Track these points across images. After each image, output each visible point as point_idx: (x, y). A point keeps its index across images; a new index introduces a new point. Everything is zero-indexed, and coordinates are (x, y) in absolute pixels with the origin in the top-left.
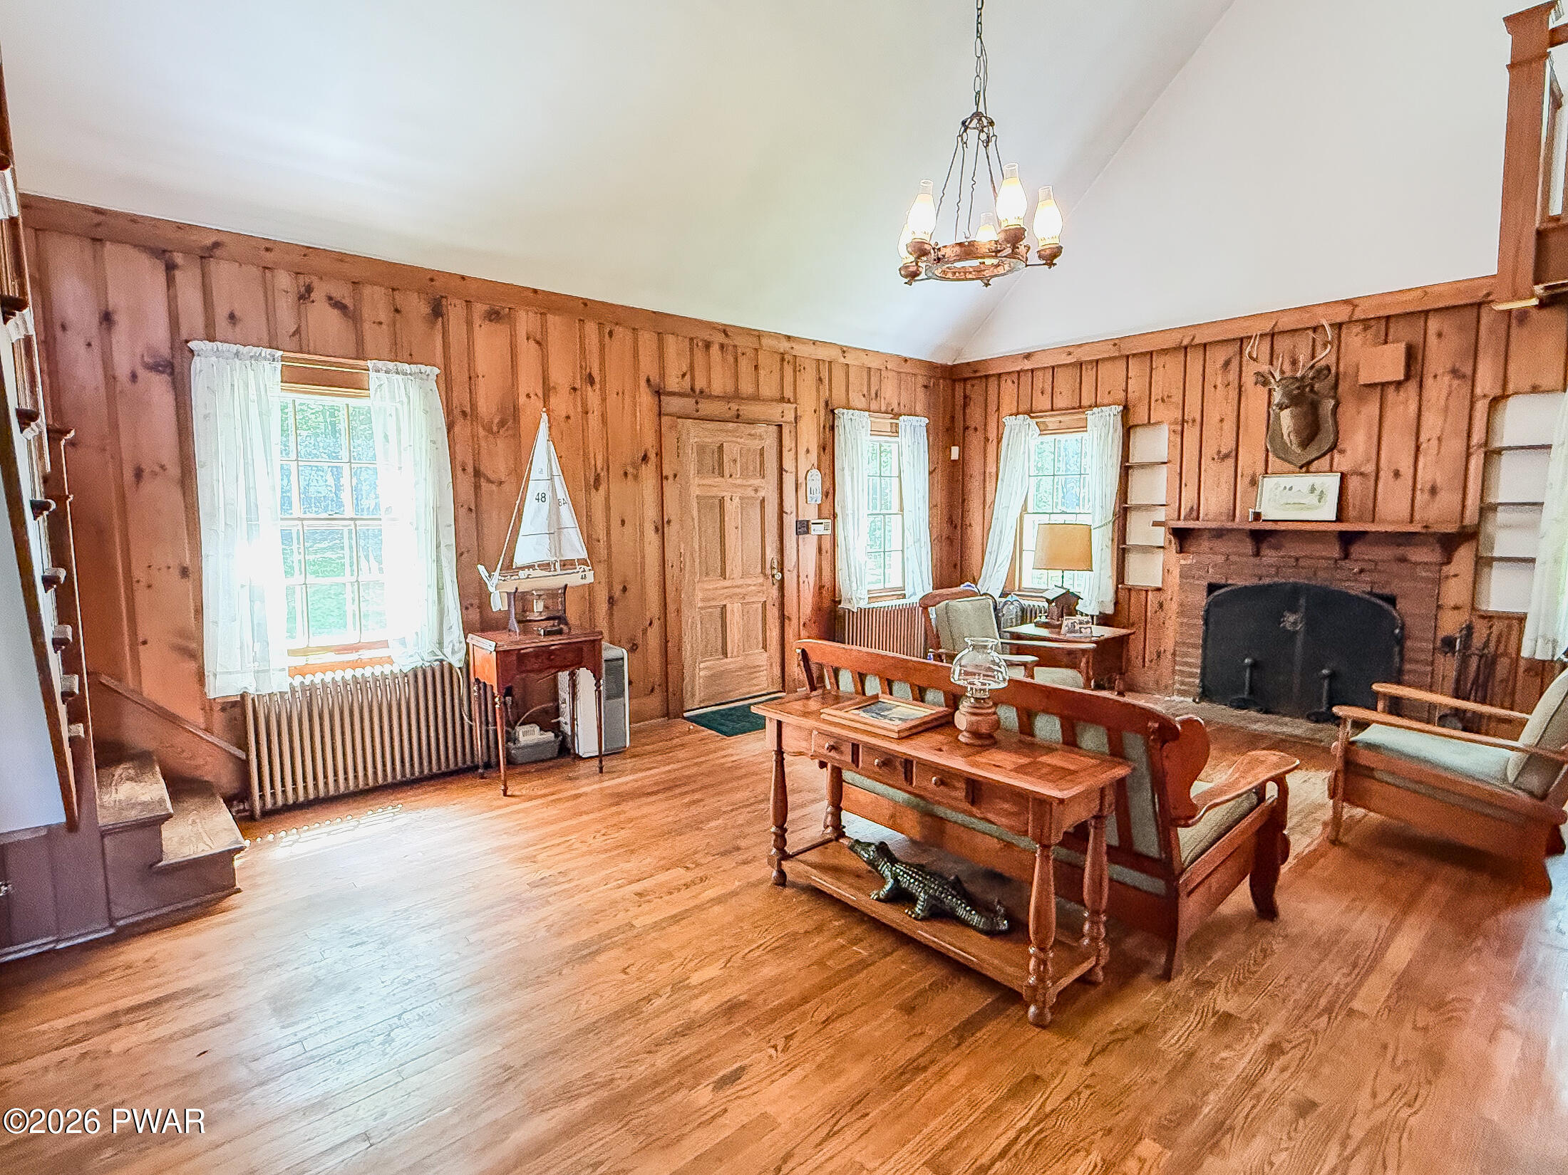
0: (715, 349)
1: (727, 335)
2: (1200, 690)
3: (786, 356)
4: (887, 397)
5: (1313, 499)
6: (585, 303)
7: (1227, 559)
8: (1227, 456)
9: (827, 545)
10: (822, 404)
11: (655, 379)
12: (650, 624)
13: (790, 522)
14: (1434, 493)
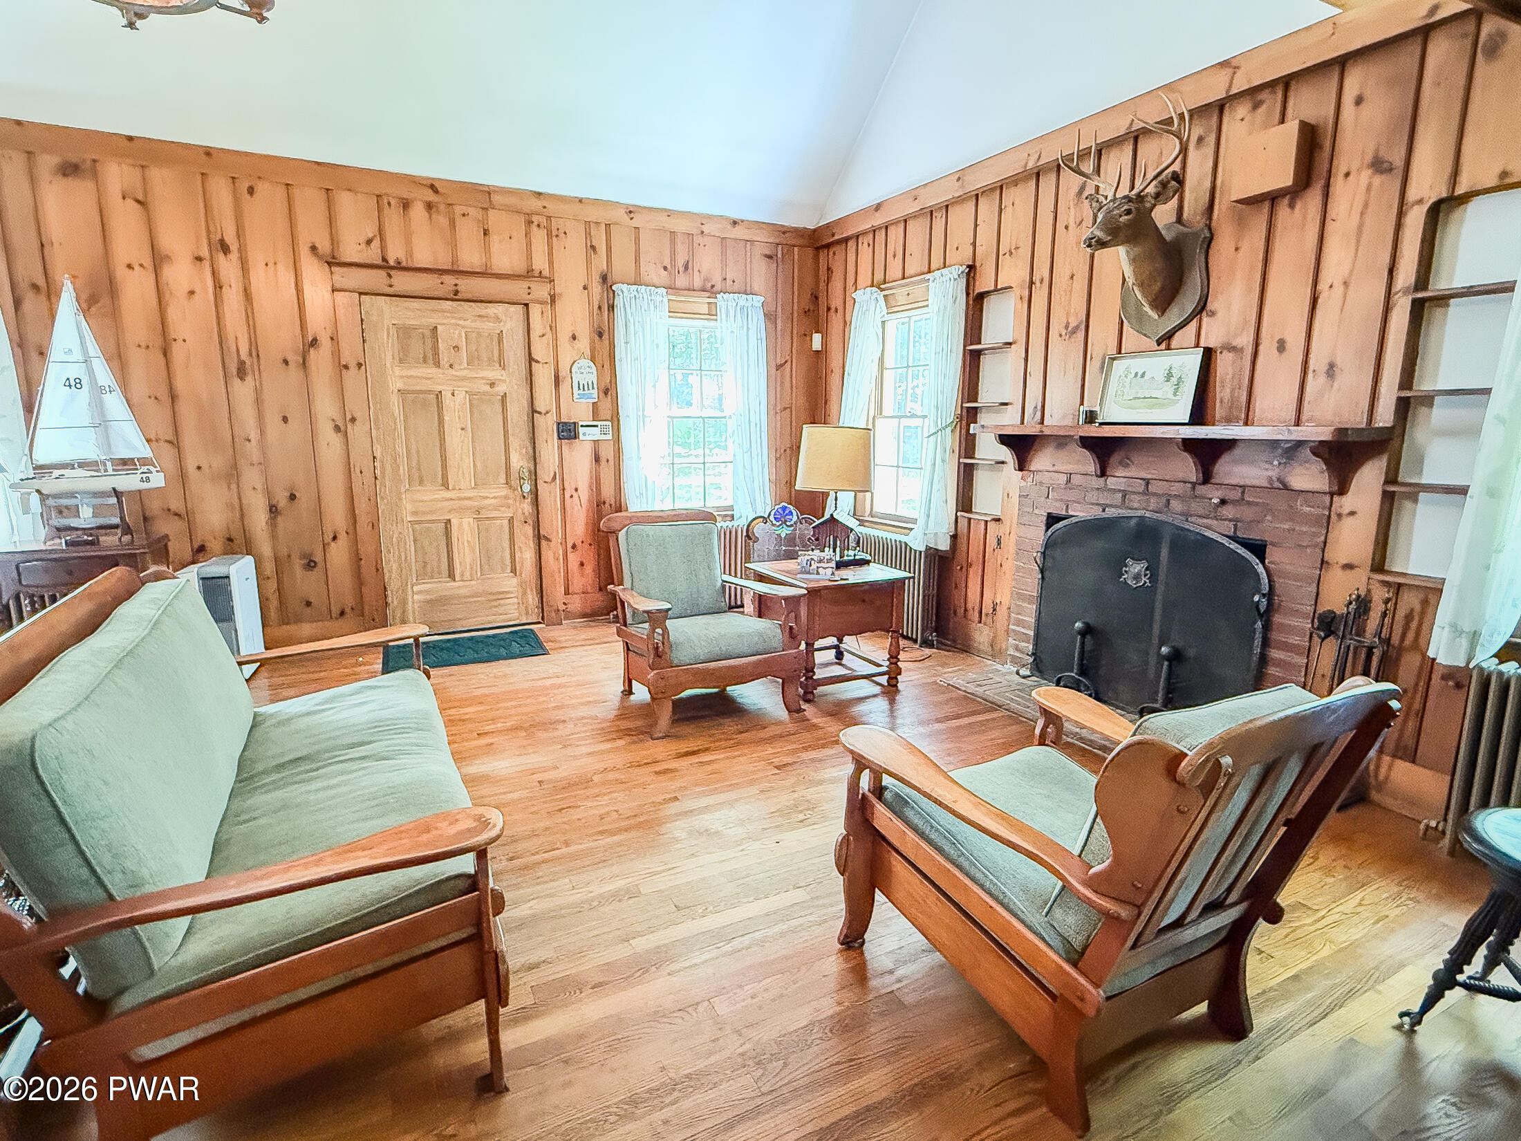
0: (418, 211)
1: (436, 191)
2: (1031, 660)
3: (535, 219)
4: (704, 270)
5: (1168, 389)
6: (208, 152)
7: (1069, 481)
8: (1074, 331)
9: (607, 452)
10: (596, 278)
11: (324, 246)
12: (335, 538)
13: (546, 424)
14: (1331, 370)
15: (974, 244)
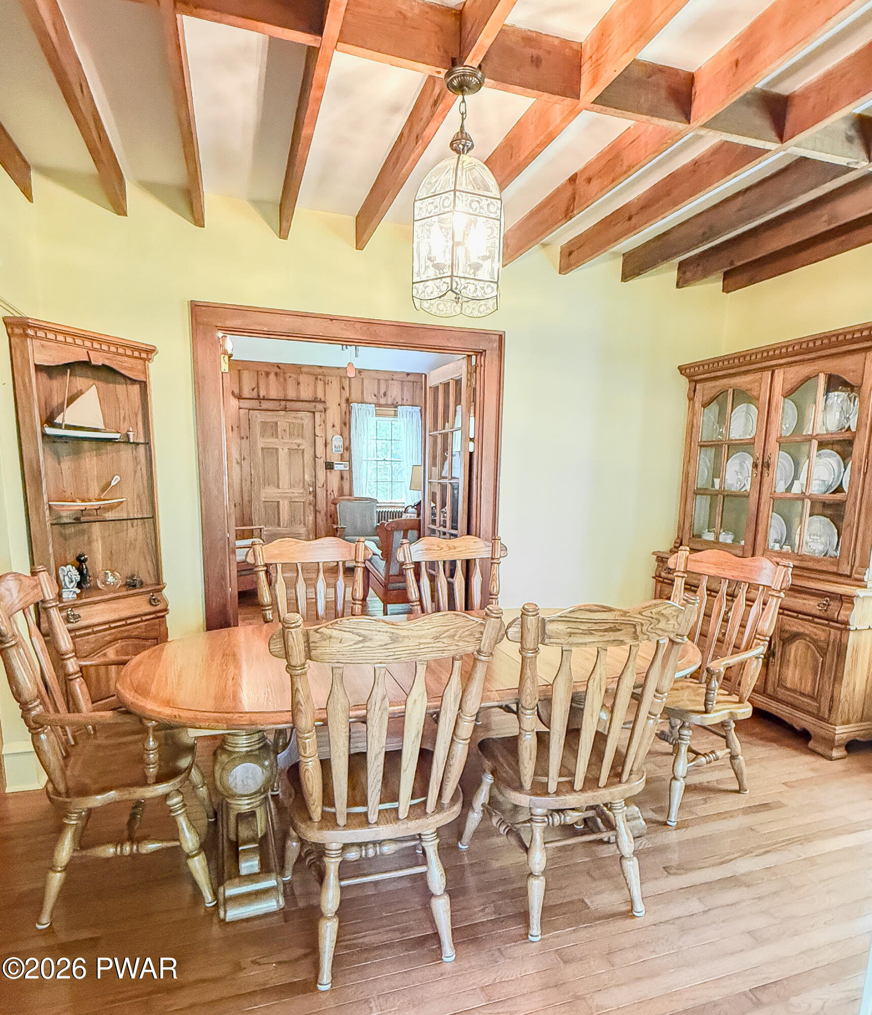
0: (272, 376)
1: (279, 368)
3: (319, 377)
9: (346, 475)
10: (344, 401)
11: (237, 391)
13: (320, 463)
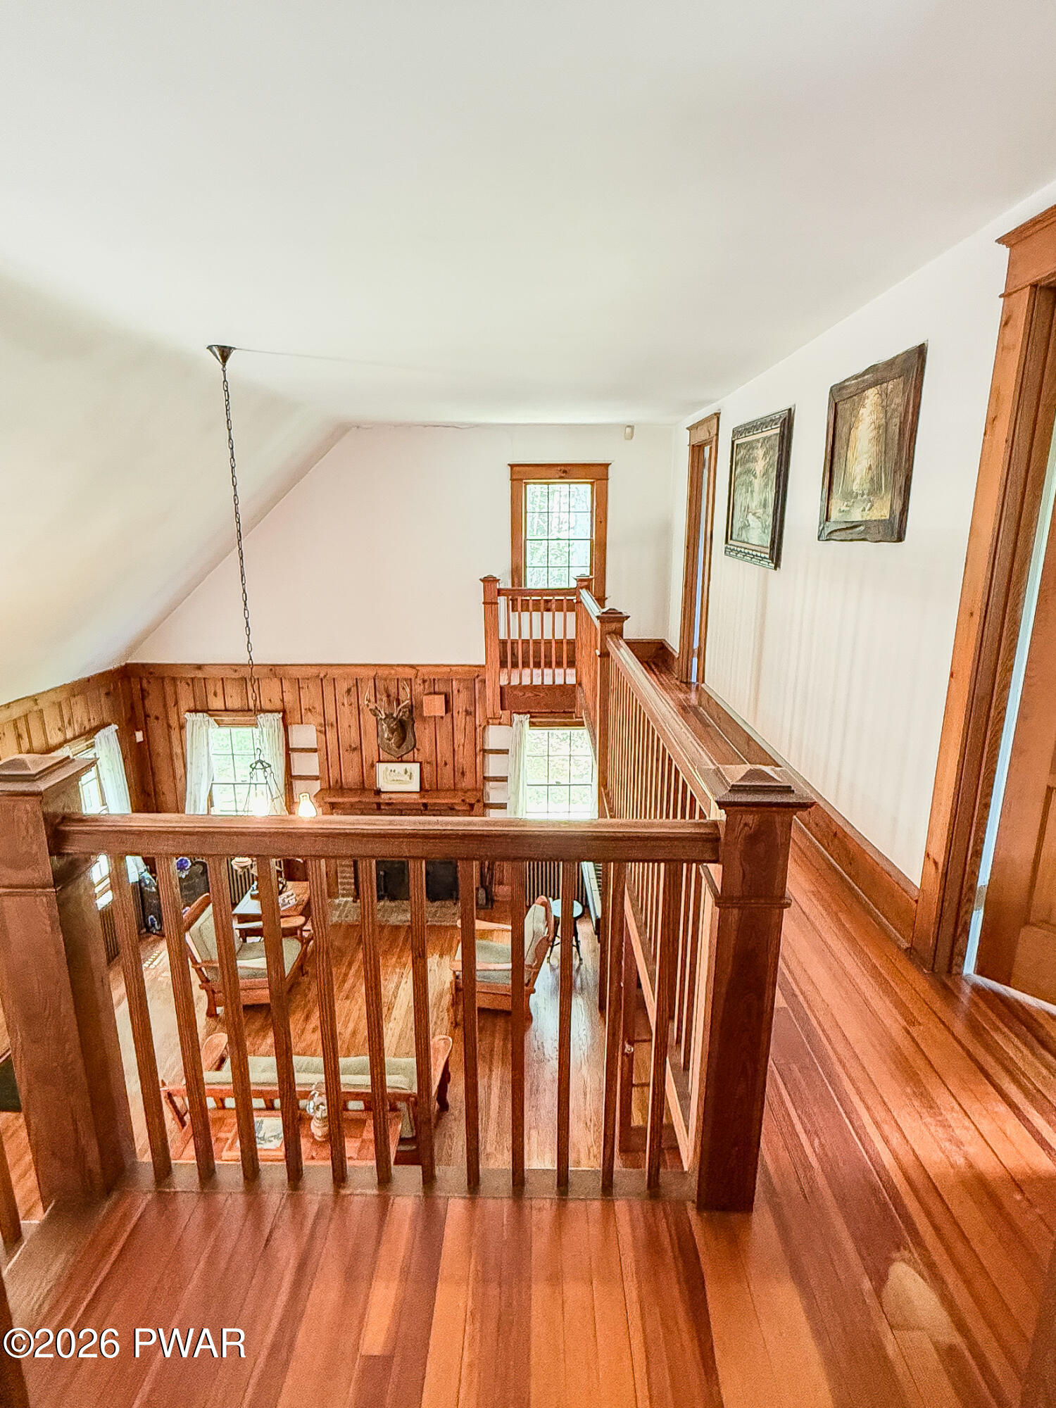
4: (79, 720)
5: (407, 777)
8: (355, 749)
14: (463, 774)
15: (282, 700)
